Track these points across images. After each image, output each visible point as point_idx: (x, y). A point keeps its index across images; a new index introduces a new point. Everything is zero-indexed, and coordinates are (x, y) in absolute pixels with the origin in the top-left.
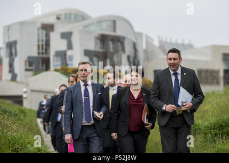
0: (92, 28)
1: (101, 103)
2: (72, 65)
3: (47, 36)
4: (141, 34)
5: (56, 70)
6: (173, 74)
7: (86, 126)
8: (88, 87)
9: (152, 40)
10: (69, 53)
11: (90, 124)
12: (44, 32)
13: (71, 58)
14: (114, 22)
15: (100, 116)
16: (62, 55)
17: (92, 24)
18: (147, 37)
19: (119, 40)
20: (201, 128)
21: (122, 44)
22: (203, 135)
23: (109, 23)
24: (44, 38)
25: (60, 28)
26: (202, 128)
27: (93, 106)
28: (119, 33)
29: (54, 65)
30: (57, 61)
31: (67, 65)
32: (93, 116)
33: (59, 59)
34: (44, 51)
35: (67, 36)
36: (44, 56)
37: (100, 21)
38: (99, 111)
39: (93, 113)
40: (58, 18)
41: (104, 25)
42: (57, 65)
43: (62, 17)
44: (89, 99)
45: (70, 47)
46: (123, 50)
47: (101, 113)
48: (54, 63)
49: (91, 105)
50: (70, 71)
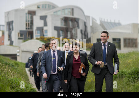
0: (59, 13)
2: (47, 35)
3: (32, 18)
4: (89, 17)
5: (37, 39)
6: (103, 45)
8: (55, 53)
9: (96, 20)
10: (45, 28)
12: (30, 16)
13: (46, 31)
14: (73, 9)
15: (61, 69)
16: (41, 30)
17: (59, 11)
18: (93, 19)
19: (75, 21)
20: (125, 73)
21: (78, 23)
22: (127, 78)
23: (70, 10)
24: (30, 20)
25: (39, 13)
26: (127, 73)
28: (76, 16)
29: (36, 36)
30: (38, 33)
31: (44, 35)
34: (30, 27)
35: (44, 18)
36: (30, 30)
37: (64, 9)
40: (38, 7)
41: (66, 11)
42: (38, 36)
43: (41, 7)
45: (46, 24)
46: (78, 26)
47: (62, 67)
48: (36, 34)
50: (45, 39)
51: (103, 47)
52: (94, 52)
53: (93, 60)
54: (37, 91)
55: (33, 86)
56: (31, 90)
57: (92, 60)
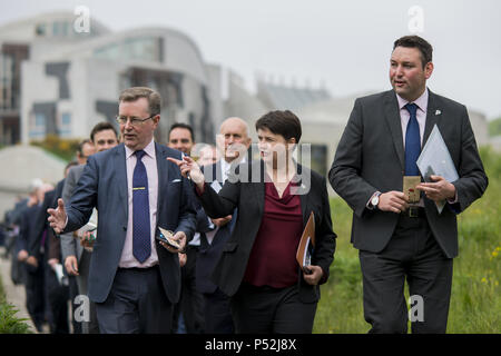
0: (114, 54)
1: (180, 208)
2: (68, 132)
3: (16, 69)
4: (217, 68)
5: (34, 144)
6: (405, 107)
7: (135, 269)
8: (144, 160)
9: (241, 79)
10: (63, 107)
11: (148, 264)
12: (9, 62)
13: (67, 117)
14: (161, 42)
15: (178, 242)
16: (47, 111)
17: (113, 45)
18: (232, 75)
19: (169, 80)
20: (342, 267)
21: (178, 88)
22: (348, 284)
23: (151, 44)
24: (9, 74)
25: (44, 53)
27: (159, 214)
28: (172, 63)
29: (31, 134)
30: (37, 124)
31: (57, 132)
32: (157, 241)
33: (41, 119)
34: (9, 101)
35: (58, 70)
36: (9, 112)
37: (129, 39)
38: (173, 229)
39: (158, 232)
40: (39, 32)
41: (139, 48)
42: (36, 134)
43: (49, 30)
44: (146, 193)
45: (64, 93)
46: (180, 101)
47: (180, 233)
48: (30, 128)
49: (153, 209)
50: (64, 146)
51: (405, 118)
52: (361, 141)
53: (358, 184)
54: (33, 329)
55: (16, 311)
56: (10, 325)
57: (353, 181)
